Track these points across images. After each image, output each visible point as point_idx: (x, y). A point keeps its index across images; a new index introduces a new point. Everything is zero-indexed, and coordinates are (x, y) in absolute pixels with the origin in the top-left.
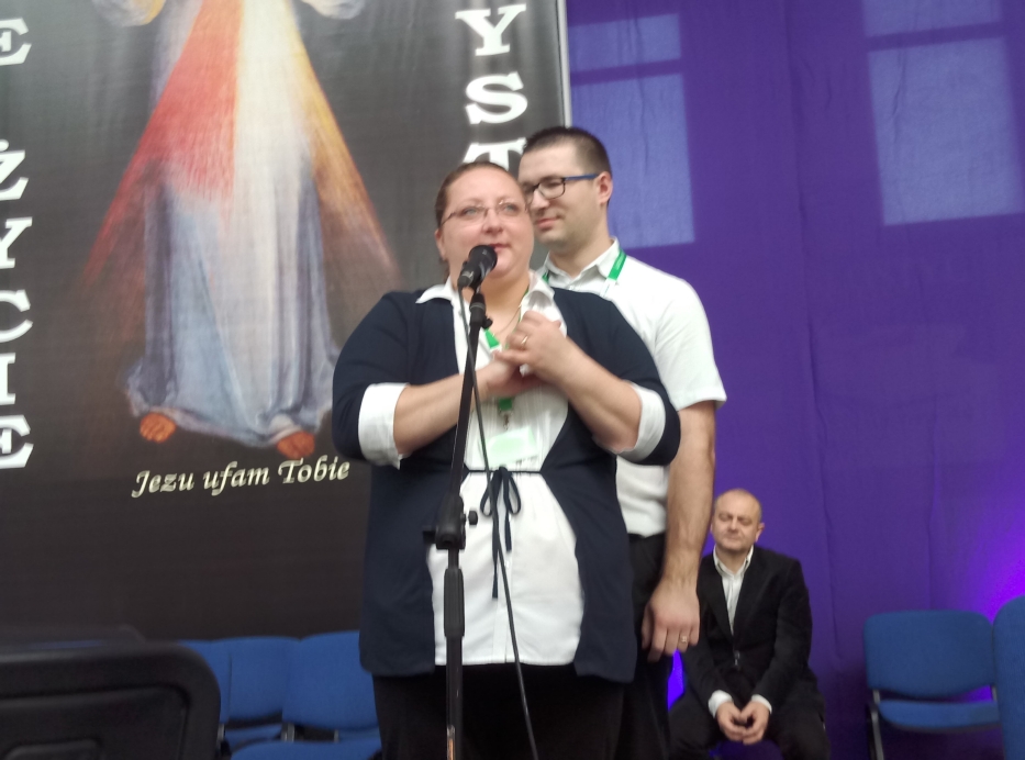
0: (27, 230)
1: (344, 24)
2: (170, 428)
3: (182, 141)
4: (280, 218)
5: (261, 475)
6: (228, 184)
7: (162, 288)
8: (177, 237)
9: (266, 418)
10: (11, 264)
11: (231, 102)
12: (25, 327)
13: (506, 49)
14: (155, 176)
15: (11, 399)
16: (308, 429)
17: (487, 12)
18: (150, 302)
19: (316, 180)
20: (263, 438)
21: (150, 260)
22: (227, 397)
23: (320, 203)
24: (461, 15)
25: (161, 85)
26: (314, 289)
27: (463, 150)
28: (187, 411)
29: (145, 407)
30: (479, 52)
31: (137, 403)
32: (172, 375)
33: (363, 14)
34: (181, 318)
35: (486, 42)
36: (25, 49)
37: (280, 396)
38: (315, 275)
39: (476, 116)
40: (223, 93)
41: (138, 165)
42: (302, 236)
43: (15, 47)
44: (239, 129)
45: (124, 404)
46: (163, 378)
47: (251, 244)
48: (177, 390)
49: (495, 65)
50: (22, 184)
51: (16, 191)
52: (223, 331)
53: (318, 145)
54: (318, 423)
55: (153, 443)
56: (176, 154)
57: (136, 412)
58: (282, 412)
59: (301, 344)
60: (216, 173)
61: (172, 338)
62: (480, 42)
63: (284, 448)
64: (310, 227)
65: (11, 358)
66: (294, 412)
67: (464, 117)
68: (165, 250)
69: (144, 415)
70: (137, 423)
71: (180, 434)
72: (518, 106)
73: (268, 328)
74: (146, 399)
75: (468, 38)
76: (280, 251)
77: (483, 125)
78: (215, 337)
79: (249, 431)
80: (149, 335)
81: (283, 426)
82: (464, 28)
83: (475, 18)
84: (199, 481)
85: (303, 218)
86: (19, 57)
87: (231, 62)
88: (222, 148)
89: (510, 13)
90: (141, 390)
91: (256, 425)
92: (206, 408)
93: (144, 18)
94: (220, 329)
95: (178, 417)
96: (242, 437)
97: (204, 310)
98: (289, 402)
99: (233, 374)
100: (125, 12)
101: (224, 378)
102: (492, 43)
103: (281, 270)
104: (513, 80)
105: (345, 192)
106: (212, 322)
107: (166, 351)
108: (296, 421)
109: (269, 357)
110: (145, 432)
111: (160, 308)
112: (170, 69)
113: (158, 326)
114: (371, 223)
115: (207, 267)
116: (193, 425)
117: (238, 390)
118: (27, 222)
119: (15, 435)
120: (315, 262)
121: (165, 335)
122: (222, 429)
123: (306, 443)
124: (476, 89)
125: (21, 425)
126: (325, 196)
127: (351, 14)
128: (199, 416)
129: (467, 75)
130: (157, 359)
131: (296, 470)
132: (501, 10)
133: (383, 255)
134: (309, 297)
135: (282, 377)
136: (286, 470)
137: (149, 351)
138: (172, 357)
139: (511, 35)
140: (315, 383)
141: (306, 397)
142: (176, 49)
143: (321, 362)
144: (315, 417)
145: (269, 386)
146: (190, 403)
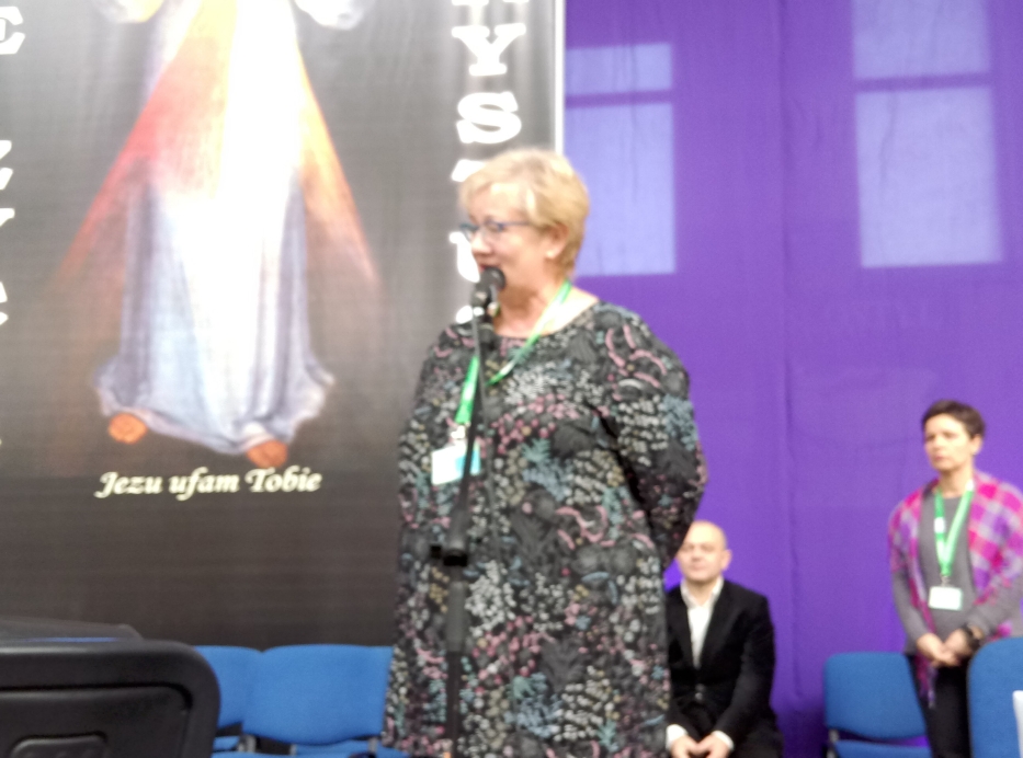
0: (9, 223)
1: (340, 33)
2: (140, 430)
3: (171, 141)
5: (229, 483)
6: (215, 186)
7: (141, 287)
8: (160, 238)
9: (238, 424)
11: (221, 105)
13: (504, 69)
14: (141, 176)
16: (280, 438)
19: (305, 188)
20: (234, 444)
21: (130, 258)
22: (200, 402)
23: (307, 212)
24: (456, 31)
25: (153, 84)
26: (295, 297)
27: (452, 167)
28: (159, 414)
29: (116, 407)
30: (473, 71)
31: (108, 402)
32: (146, 377)
34: (159, 319)
36: (19, 39)
37: (254, 403)
38: (297, 283)
39: (466, 134)
41: (125, 162)
42: (287, 244)
43: (8, 36)
44: (229, 133)
45: (94, 402)
46: (137, 377)
48: (150, 391)
49: (489, 84)
52: (200, 335)
53: (308, 154)
54: (291, 432)
55: (122, 444)
56: (164, 154)
57: (106, 411)
58: (255, 419)
59: (279, 352)
60: (203, 175)
61: (147, 341)
62: (474, 61)
63: (256, 456)
64: (296, 235)
66: (266, 420)
67: (454, 133)
68: (147, 248)
69: (116, 415)
70: (106, 422)
72: (512, 126)
74: (118, 399)
75: (463, 55)
76: (263, 258)
77: (475, 145)
79: (220, 437)
80: (125, 333)
81: (255, 434)
82: (461, 46)
83: (471, 35)
84: (166, 485)
85: (288, 226)
86: (13, 46)
87: (224, 66)
88: (210, 151)
89: (509, 33)
91: (228, 431)
92: (178, 411)
93: (140, 16)
94: (197, 333)
95: (149, 419)
96: (214, 442)
97: (182, 313)
98: (263, 409)
99: (208, 379)
100: (119, 8)
101: (197, 381)
102: (487, 61)
103: (263, 277)
104: (508, 100)
105: (333, 205)
106: (189, 324)
107: (141, 352)
108: (269, 429)
109: (248, 363)
110: (114, 433)
111: (137, 307)
112: (162, 70)
113: (135, 325)
114: (355, 234)
115: (188, 269)
116: (164, 428)
117: (212, 395)
120: (298, 271)
121: (141, 335)
122: (193, 433)
123: (278, 452)
124: (468, 107)
126: (312, 206)
127: (349, 25)
128: (170, 419)
129: (461, 90)
130: (131, 358)
131: (267, 477)
132: (500, 30)
133: (367, 267)
134: (290, 305)
135: (257, 384)
136: (255, 478)
137: (123, 350)
138: (148, 358)
139: (509, 56)
140: (292, 392)
141: (281, 405)
142: (169, 48)
143: (298, 370)
144: (288, 426)
145: (242, 391)
146: (164, 406)
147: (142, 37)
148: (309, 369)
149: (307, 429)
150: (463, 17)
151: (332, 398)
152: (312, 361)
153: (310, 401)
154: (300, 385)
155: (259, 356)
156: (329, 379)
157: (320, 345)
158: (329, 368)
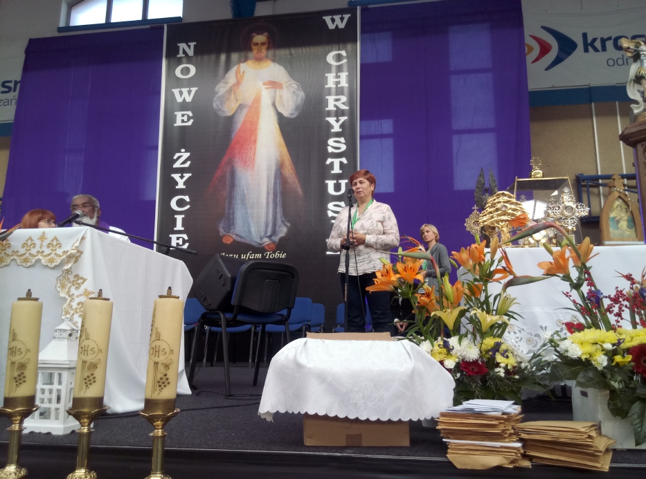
0: (190, 178)
1: (292, 119)
2: (232, 240)
3: (239, 152)
4: (268, 178)
5: (259, 256)
6: (253, 166)
7: (231, 198)
8: (237, 182)
9: (261, 238)
10: (184, 187)
11: (255, 141)
12: (188, 207)
13: (341, 130)
14: (231, 163)
15: (183, 229)
16: (274, 242)
17: (336, 119)
18: (227, 201)
19: (280, 167)
20: (260, 244)
21: (228, 188)
22: (250, 231)
23: (281, 174)
24: (327, 119)
25: (234, 135)
26: (278, 200)
27: (326, 160)
28: (237, 235)
29: (224, 233)
30: (332, 130)
31: (222, 231)
32: (233, 224)
33: (298, 117)
34: (237, 206)
35: (335, 127)
36: (192, 121)
37: (266, 232)
38: (278, 195)
39: (330, 150)
40: (253, 138)
41: (226, 159)
42: (275, 183)
43: (188, 120)
44: (257, 149)
45: (218, 232)
46: (230, 224)
47: (259, 185)
48: (234, 228)
49: (337, 135)
50: (189, 163)
51: (187, 165)
52: (249, 211)
53: (281, 156)
54: (277, 241)
55: (226, 244)
56: (237, 156)
57: (221, 235)
58: (267, 237)
59: (273, 216)
60: (249, 163)
61: (233, 213)
62: (333, 127)
63: (266, 248)
64: (278, 181)
65: (183, 216)
66: (270, 237)
67: (327, 150)
68: (233, 185)
69: (224, 235)
70: (222, 237)
71: (234, 241)
72: (344, 148)
73: (263, 212)
74: (225, 231)
75: (330, 126)
76: (268, 187)
77: (332, 152)
78: (247, 213)
79: (256, 242)
80: (227, 211)
81: (266, 241)
82: (328, 122)
83: (332, 120)
84: (240, 256)
85: (275, 178)
86: (190, 123)
87: (256, 129)
88: (252, 155)
89: (343, 119)
90: (223, 228)
91: (258, 240)
92: (243, 234)
93: (229, 114)
94: (248, 211)
95: (234, 236)
96: (254, 244)
97: (244, 205)
98: (269, 234)
99: (252, 224)
100: (223, 111)
101: (249, 225)
102: (336, 128)
103: (268, 194)
104: (342, 140)
105: (289, 171)
106: (246, 208)
107: (232, 217)
108: (270, 240)
109: (263, 220)
110: (224, 241)
111: (230, 203)
112: (237, 130)
113: (229, 209)
114: (296, 181)
115: (245, 191)
116: (239, 239)
117: (253, 230)
118: (190, 175)
119: (183, 239)
120: (278, 191)
121: (231, 212)
122: (248, 241)
123: (273, 246)
124: (331, 142)
125: (186, 237)
126: (283, 172)
127: (294, 116)
128: (241, 237)
129: (328, 137)
130: (229, 219)
131: (270, 254)
132: (340, 118)
133: (300, 191)
134: (276, 202)
135: (267, 226)
136: (267, 254)
137: (226, 216)
138: (233, 218)
139: (341, 126)
140: (277, 228)
141: (274, 232)
142: (239, 124)
143: (279, 222)
144: (276, 239)
145: (263, 228)
146: (238, 233)
147: (230, 120)
148: (282, 221)
149: (282, 239)
150: (329, 114)
151: (289, 230)
152: (283, 219)
153: (283, 231)
154: (280, 226)
155: (267, 217)
156: (289, 225)
157: (285, 214)
158: (289, 221)
